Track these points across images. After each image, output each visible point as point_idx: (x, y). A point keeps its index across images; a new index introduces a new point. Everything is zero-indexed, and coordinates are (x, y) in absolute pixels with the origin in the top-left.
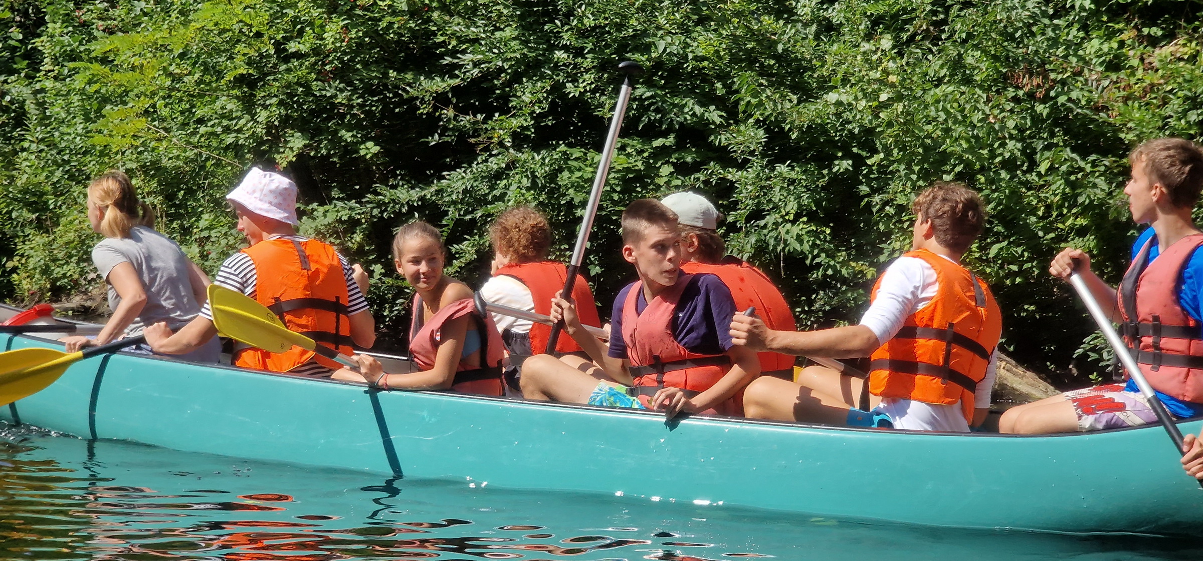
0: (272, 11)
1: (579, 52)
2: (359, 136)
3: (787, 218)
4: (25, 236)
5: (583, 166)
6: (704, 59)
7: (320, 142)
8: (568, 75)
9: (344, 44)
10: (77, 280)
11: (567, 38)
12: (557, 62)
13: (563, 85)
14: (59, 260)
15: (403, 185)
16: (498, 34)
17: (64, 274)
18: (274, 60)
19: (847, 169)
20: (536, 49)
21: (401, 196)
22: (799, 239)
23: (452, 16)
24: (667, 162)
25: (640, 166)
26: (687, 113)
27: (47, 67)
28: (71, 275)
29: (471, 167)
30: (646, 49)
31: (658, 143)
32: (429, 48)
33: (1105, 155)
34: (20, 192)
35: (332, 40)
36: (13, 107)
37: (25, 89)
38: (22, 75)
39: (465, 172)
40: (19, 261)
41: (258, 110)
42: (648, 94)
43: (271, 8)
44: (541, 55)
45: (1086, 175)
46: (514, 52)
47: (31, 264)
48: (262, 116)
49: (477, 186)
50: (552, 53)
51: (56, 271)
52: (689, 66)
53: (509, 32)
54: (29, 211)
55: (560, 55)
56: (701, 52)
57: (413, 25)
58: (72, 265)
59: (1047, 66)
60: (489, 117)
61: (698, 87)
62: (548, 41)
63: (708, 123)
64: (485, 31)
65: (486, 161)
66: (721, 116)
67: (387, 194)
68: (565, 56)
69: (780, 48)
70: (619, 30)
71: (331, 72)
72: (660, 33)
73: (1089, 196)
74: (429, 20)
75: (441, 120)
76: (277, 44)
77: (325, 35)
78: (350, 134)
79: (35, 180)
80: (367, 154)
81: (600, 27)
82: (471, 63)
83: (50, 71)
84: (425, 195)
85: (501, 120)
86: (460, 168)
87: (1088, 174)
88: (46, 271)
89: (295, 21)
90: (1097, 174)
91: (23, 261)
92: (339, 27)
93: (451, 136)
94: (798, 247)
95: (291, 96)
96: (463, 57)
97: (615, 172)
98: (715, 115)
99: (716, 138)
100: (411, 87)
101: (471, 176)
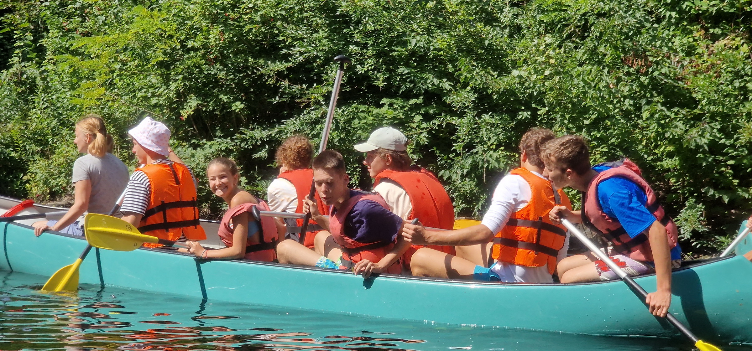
0: (178, 22)
1: (364, 46)
2: (232, 98)
3: (491, 147)
4: (34, 161)
5: (367, 115)
6: (440, 50)
7: (208, 102)
8: (357, 60)
9: (221, 42)
10: (65, 187)
11: (357, 38)
12: (351, 52)
13: (355, 66)
14: (54, 175)
15: (258, 128)
16: (315, 35)
17: (57, 184)
18: (180, 52)
19: (526, 117)
20: (338, 44)
21: (256, 135)
22: (498, 160)
23: (288, 24)
24: (419, 114)
25: (401, 116)
26: (429, 83)
27: (49, 57)
28: (61, 185)
29: (300, 117)
30: (404, 44)
31: (413, 101)
32: (274, 43)
33: (682, 108)
34: (31, 134)
35: (214, 39)
36: (28, 82)
37: (35, 71)
38: (34, 62)
39: (295, 120)
40: (30, 176)
41: (171, 83)
42: (406, 72)
43: (177, 20)
44: (341, 48)
45: (671, 120)
46: (324, 46)
47: (38, 178)
48: (173, 86)
49: (303, 129)
50: (348, 47)
51: (52, 182)
52: (431, 55)
53: (321, 34)
54: (36, 145)
55: (353, 48)
56: (438, 46)
57: (264, 30)
58: (62, 178)
59: (647, 53)
60: (310, 86)
61: (436, 67)
62: (346, 39)
63: (442, 89)
64: (306, 34)
65: (309, 113)
66: (450, 85)
67: (248, 133)
68: (356, 48)
69: (487, 42)
70: (389, 33)
71: (214, 59)
72: (414, 33)
73: (672, 133)
74: (274, 26)
75: (281, 88)
76: (182, 42)
77: (210, 37)
78: (226, 97)
79: (40, 126)
80: (236, 109)
81: (377, 30)
82: (298, 53)
83: (51, 59)
84: (271, 134)
85: (317, 88)
86: (293, 117)
87: (673, 119)
88: (46, 182)
89: (191, 28)
90: (678, 119)
91: (33, 176)
92: (218, 32)
93: (286, 98)
94: (497, 165)
95: (191, 74)
96: (294, 50)
97: (386, 120)
98: (446, 85)
99: (447, 99)
100: (262, 68)
101: (299, 122)
